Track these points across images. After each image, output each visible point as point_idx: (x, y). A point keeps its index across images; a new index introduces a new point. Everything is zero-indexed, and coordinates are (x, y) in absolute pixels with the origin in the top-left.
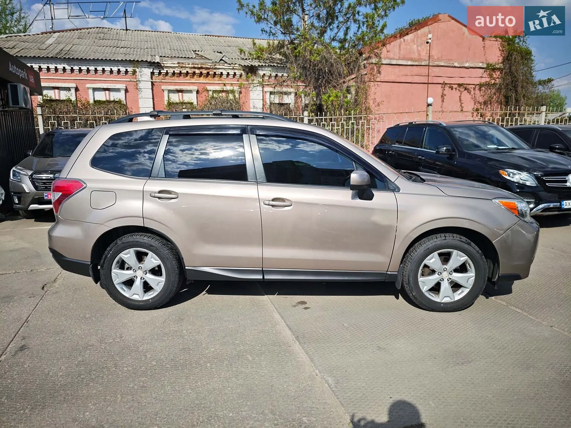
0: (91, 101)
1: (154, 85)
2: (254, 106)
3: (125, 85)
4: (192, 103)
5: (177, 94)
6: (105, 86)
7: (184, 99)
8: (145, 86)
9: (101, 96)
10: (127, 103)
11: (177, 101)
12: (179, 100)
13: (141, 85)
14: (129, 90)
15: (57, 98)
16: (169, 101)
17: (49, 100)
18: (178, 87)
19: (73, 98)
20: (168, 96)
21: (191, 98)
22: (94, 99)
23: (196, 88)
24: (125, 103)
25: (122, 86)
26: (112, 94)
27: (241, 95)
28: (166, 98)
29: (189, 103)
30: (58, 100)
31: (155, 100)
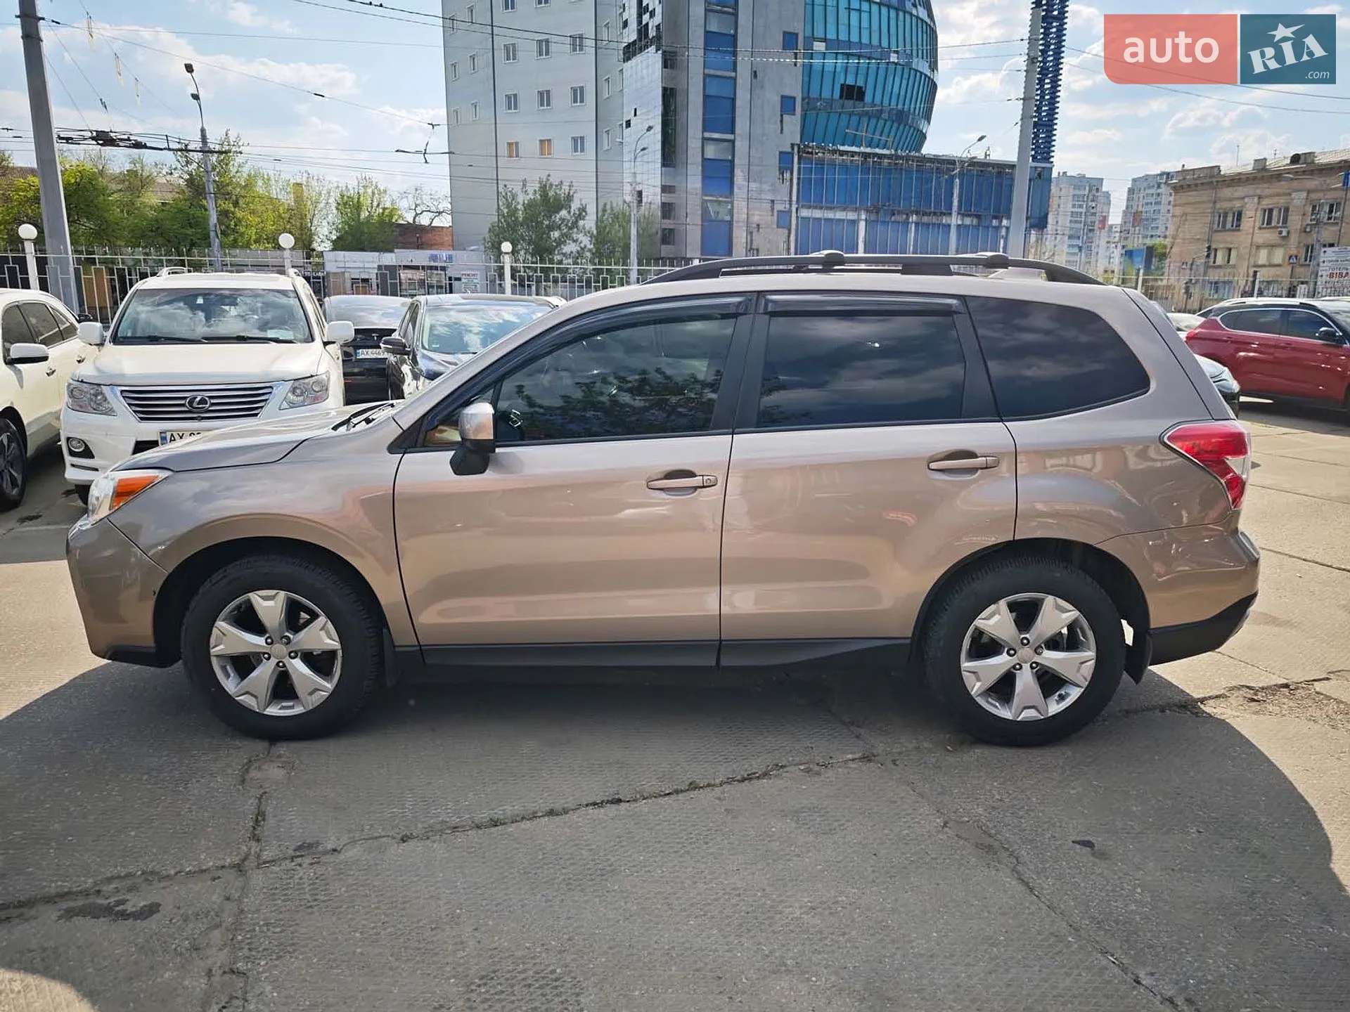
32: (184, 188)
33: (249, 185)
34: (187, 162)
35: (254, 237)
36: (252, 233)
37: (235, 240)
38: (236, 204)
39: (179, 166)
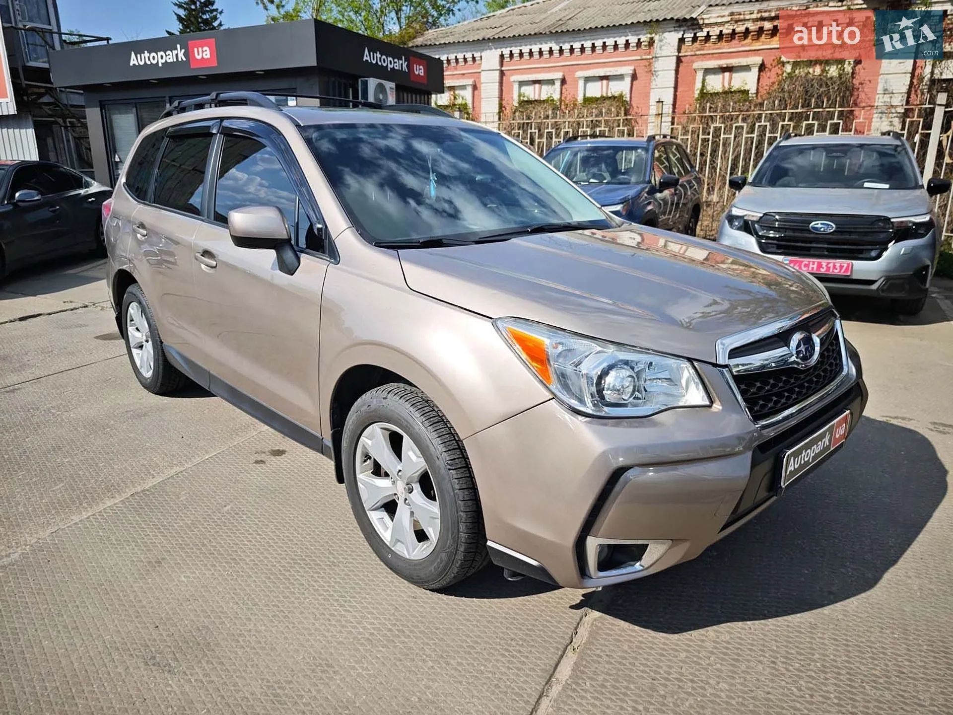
0: (580, 99)
1: (682, 62)
2: (886, 90)
3: (632, 68)
4: (746, 92)
5: (720, 76)
6: (602, 72)
7: (732, 84)
8: (665, 67)
9: (595, 90)
10: (633, 99)
11: (719, 88)
12: (723, 86)
13: (658, 65)
14: (638, 75)
15: (537, 98)
16: (702, 90)
17: (526, 101)
18: (724, 63)
19: (556, 96)
20: (704, 80)
21: (747, 81)
22: (584, 95)
23: (758, 60)
24: (628, 99)
25: (628, 70)
26: (612, 84)
27: (859, 66)
28: (698, 85)
29: (739, 92)
30: (536, 101)
31: (679, 89)
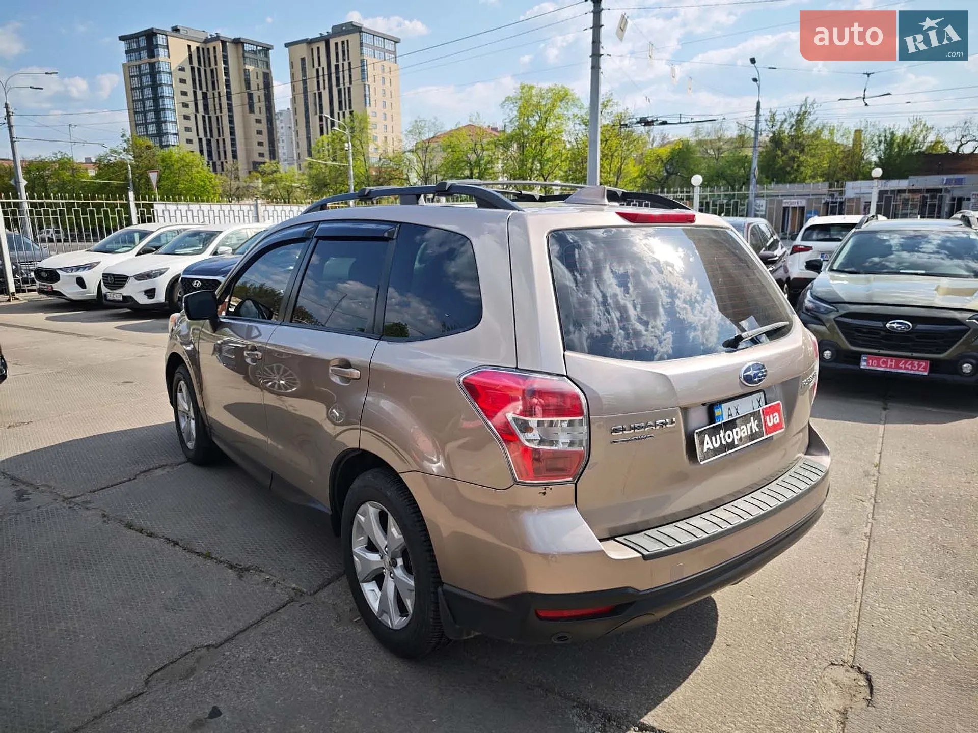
32: (768, 144)
33: (816, 136)
34: (773, 126)
35: (809, 174)
36: (809, 172)
37: (796, 178)
38: (802, 151)
39: (768, 129)
